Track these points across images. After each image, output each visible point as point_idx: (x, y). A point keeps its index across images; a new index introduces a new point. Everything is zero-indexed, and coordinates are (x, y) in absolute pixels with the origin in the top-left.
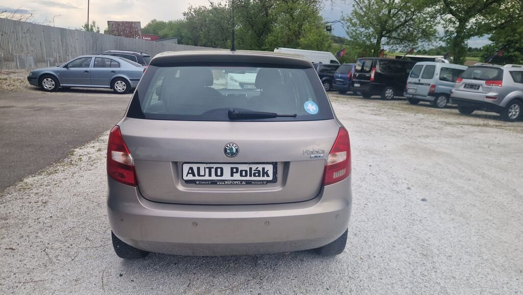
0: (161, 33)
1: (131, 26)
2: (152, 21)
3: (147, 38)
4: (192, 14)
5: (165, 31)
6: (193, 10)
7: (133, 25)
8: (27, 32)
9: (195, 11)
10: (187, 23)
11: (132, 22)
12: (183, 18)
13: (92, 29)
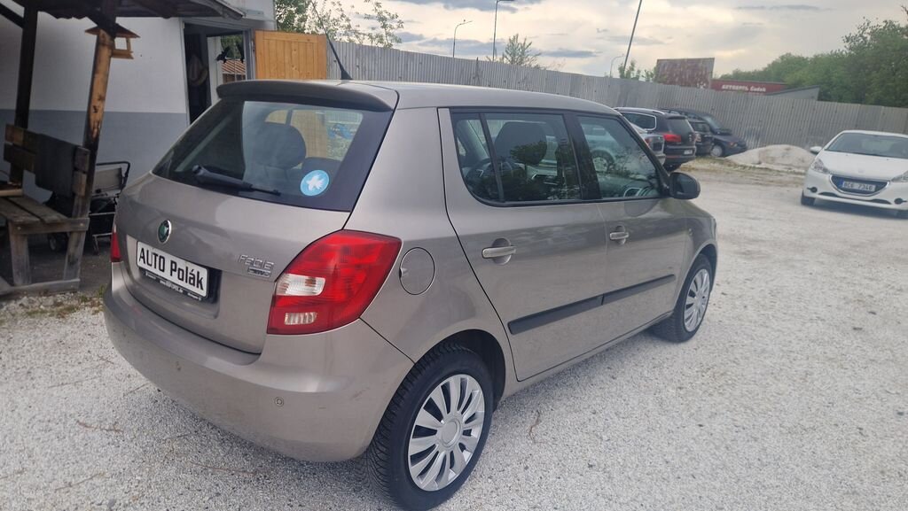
0: (789, 79)
1: (696, 66)
2: (782, 57)
3: (758, 89)
4: (865, 39)
5: (799, 75)
6: (869, 31)
7: (700, 65)
8: (523, 81)
9: (872, 33)
10: (850, 55)
11: (699, 60)
12: (842, 47)
13: (629, 73)
